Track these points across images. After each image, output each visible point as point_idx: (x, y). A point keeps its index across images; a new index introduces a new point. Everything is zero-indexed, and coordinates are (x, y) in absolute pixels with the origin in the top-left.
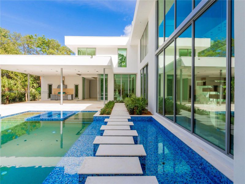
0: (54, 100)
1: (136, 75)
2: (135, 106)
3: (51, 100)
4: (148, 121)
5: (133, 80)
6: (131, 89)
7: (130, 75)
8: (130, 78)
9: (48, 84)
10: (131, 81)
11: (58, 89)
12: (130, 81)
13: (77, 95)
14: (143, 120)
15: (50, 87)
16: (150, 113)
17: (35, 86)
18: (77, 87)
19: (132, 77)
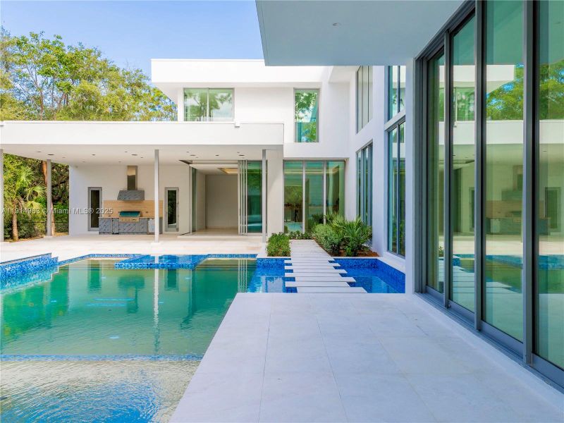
0: (108, 233)
1: (344, 161)
2: (344, 239)
3: (100, 233)
4: (369, 267)
7: (328, 162)
8: (328, 168)
9: (89, 188)
11: (119, 201)
13: (172, 218)
14: (358, 266)
15: (95, 195)
17: (38, 192)
18: (172, 197)
19: (333, 165)
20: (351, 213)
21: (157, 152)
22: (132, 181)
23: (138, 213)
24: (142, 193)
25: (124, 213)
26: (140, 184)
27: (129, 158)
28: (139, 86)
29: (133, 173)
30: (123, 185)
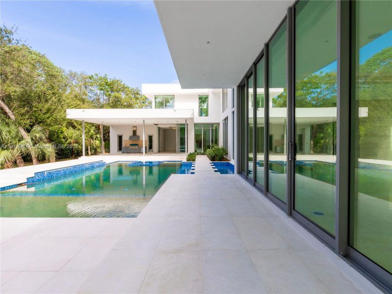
0: (125, 153)
1: (218, 124)
2: (216, 155)
3: (122, 153)
5: (216, 129)
6: (214, 140)
7: (212, 124)
8: (212, 127)
9: (118, 135)
10: (214, 131)
11: (130, 140)
12: (212, 130)
13: (151, 147)
15: (120, 138)
16: (227, 160)
17: (98, 136)
18: (150, 138)
19: (215, 126)
20: (221, 144)
21: (144, 120)
22: (135, 132)
23: (137, 145)
24: (139, 137)
25: (131, 145)
26: (138, 133)
27: (133, 123)
28: (138, 94)
29: (135, 129)
30: (131, 134)
